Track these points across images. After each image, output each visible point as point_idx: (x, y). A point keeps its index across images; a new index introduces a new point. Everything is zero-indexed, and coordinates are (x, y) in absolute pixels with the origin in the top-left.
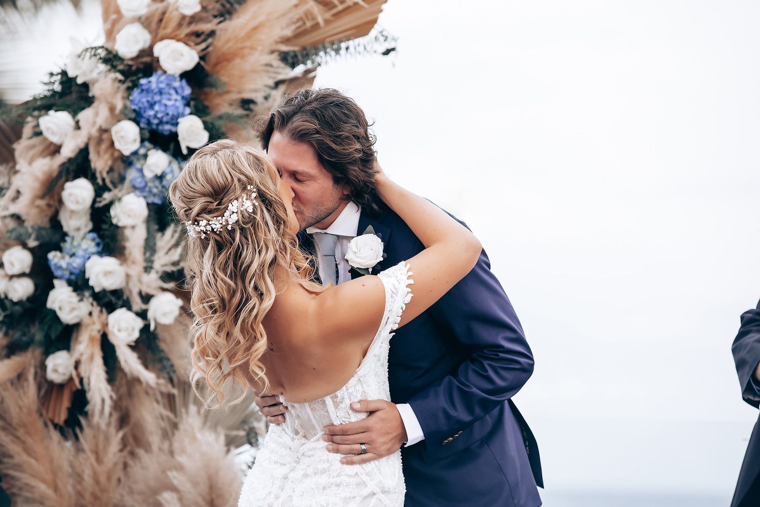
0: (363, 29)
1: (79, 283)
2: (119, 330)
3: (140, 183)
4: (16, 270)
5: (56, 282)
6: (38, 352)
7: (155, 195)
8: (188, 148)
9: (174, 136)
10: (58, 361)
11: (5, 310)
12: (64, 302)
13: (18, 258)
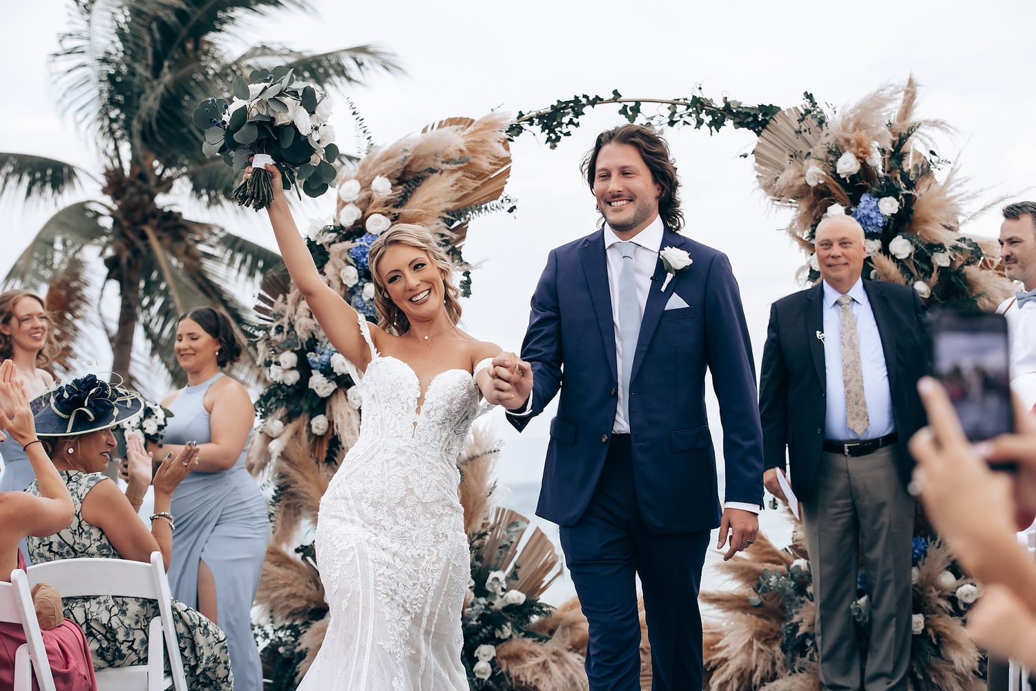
0: (495, 195)
1: (327, 371)
2: (355, 399)
3: (360, 304)
4: (288, 365)
5: (313, 371)
6: (307, 416)
7: (371, 311)
10: (319, 421)
11: (283, 392)
12: (319, 384)
13: (289, 358)
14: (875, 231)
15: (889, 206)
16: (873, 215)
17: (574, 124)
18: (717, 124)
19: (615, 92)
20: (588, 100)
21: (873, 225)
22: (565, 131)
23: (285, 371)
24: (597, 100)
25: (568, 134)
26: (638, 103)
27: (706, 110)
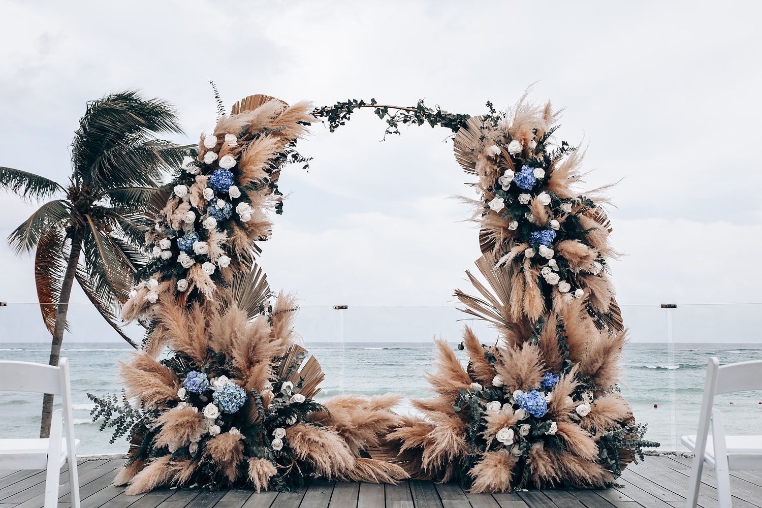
1: (190, 252)
2: (206, 270)
3: (214, 212)
4: (165, 247)
5: (181, 252)
6: (175, 279)
7: (220, 217)
8: (233, 198)
9: (228, 193)
10: (182, 283)
11: (161, 263)
12: (184, 259)
13: (165, 243)
14: (528, 188)
15: (539, 173)
16: (529, 177)
17: (346, 118)
18: (433, 123)
19: (373, 100)
20: (357, 103)
21: (529, 184)
22: (341, 122)
23: (162, 250)
24: (362, 104)
25: (343, 124)
26: (386, 108)
27: (426, 115)
